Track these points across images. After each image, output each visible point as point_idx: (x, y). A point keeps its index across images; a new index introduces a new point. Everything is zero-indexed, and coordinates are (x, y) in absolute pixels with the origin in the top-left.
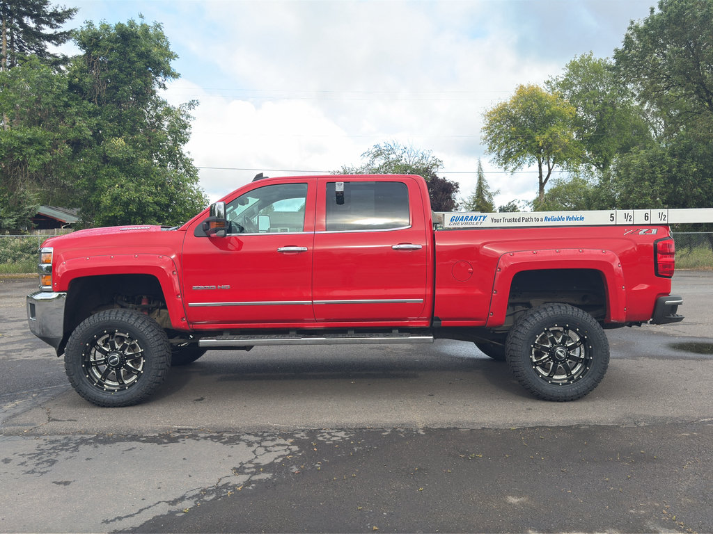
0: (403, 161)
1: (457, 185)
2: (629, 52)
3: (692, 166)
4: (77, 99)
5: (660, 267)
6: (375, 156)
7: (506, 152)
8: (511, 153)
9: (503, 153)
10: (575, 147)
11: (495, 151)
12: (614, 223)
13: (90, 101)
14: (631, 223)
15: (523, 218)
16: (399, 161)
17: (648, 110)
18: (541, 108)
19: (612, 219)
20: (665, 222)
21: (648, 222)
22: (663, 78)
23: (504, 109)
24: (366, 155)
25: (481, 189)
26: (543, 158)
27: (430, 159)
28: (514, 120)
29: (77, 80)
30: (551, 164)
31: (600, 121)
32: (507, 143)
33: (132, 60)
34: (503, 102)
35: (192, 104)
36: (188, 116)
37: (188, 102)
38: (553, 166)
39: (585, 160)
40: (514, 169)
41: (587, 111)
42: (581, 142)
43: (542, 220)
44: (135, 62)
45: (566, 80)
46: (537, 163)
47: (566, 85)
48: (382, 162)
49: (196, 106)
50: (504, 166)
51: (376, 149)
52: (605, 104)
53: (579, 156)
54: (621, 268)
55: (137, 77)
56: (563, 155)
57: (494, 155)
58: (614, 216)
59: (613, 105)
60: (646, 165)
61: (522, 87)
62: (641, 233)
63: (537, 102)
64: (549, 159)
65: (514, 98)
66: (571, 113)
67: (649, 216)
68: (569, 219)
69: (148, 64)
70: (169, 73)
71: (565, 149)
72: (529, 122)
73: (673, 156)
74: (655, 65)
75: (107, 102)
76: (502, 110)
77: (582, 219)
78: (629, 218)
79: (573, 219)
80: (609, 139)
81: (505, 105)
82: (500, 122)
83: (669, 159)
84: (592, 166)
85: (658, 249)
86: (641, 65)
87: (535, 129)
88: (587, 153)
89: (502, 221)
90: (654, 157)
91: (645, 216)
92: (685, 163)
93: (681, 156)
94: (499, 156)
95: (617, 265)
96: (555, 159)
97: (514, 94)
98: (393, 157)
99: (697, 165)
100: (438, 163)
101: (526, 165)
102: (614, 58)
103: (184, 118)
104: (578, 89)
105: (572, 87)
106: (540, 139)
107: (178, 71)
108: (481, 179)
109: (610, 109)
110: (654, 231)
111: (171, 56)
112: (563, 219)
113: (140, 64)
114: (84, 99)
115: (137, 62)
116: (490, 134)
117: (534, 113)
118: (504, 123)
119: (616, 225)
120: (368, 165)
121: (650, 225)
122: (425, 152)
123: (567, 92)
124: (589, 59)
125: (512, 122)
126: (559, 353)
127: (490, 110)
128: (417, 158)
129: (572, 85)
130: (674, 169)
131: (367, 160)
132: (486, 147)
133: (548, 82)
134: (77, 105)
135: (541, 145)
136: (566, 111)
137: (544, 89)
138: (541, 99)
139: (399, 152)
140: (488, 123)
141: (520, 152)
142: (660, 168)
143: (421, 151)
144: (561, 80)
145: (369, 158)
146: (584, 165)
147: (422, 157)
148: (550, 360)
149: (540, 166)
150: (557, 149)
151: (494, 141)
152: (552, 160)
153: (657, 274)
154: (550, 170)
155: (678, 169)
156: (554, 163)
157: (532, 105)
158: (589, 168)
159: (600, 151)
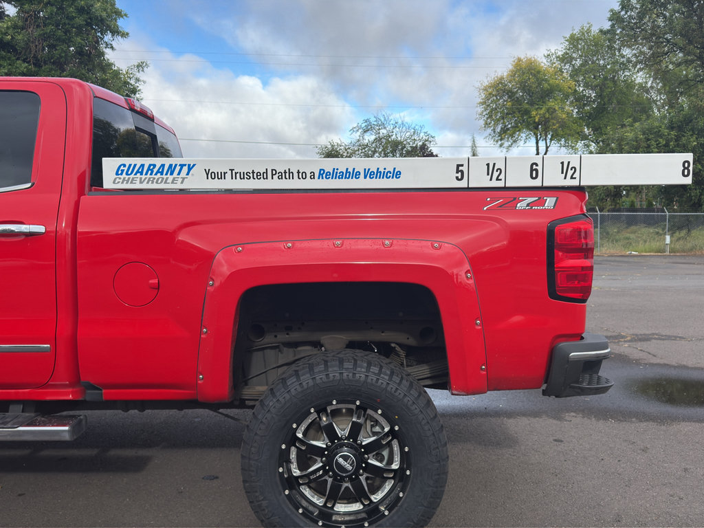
0: (394, 137)
2: (626, 13)
3: (692, 140)
4: (9, 59)
5: (559, 279)
6: (365, 131)
7: (502, 128)
8: (508, 129)
9: (498, 129)
10: (574, 123)
11: (491, 127)
12: (463, 184)
13: (24, 61)
14: (501, 184)
15: (274, 172)
16: (390, 137)
17: (652, 87)
18: (540, 81)
19: (459, 175)
20: (575, 183)
21: (537, 183)
22: (662, 43)
23: (501, 83)
24: (355, 130)
26: (541, 135)
27: (422, 135)
28: (511, 94)
29: (9, 37)
30: (548, 141)
31: (599, 96)
32: (503, 118)
33: (70, 15)
34: (499, 75)
35: (141, 66)
36: (138, 80)
37: (136, 64)
38: (551, 142)
39: (584, 137)
40: (510, 146)
41: (587, 86)
42: (580, 118)
43: (313, 177)
44: (73, 18)
45: (567, 53)
46: (533, 140)
47: (566, 59)
48: (373, 138)
49: (145, 69)
50: (499, 143)
51: (366, 124)
52: (606, 78)
53: (578, 133)
54: (471, 282)
55: (77, 35)
56: (560, 132)
57: (489, 131)
58: (464, 169)
59: (613, 80)
60: (641, 139)
61: (519, 60)
62: (521, 205)
63: (535, 75)
64: (546, 136)
65: (512, 71)
66: (570, 88)
67: (540, 168)
68: (369, 174)
69: (89, 21)
70: (116, 32)
71: (563, 125)
72: (527, 97)
73: (671, 128)
74: (655, 27)
75: (45, 63)
76: (498, 84)
77: (397, 174)
78: (496, 174)
79: (379, 174)
80: (609, 116)
81: (502, 78)
82: (496, 96)
83: (666, 132)
84: (591, 143)
85: (557, 240)
86: (639, 28)
87: (531, 103)
88: (586, 130)
89: (228, 175)
90: (650, 130)
91: (532, 170)
92: (684, 136)
93: (680, 128)
94: (494, 132)
95: (464, 274)
96: (552, 136)
97: (511, 67)
98: (383, 132)
99: (697, 139)
100: (431, 139)
101: (522, 142)
102: (610, 20)
103: (132, 82)
104: (578, 63)
105: (572, 61)
106: (536, 115)
107: (126, 30)
109: (610, 84)
110: (550, 202)
111: (119, 14)
112: (356, 175)
113: (80, 21)
114: (18, 59)
115: (76, 17)
116: (486, 110)
117: (531, 87)
118: (501, 98)
119: (468, 188)
120: (359, 141)
121: (542, 188)
122: (417, 127)
123: (567, 66)
124: (589, 30)
125: (509, 97)
126: (341, 461)
127: (486, 83)
128: (408, 134)
129: (572, 58)
130: (672, 143)
131: (357, 135)
132: (482, 122)
133: (548, 56)
134: (10, 65)
135: (537, 120)
136: (565, 85)
137: (544, 63)
138: (539, 72)
139: (390, 128)
140: (483, 97)
141: (516, 128)
142: (656, 141)
143: (413, 126)
144: (560, 53)
145: (359, 133)
146: (583, 142)
147: (414, 133)
148: (326, 472)
149: (537, 143)
150: (554, 125)
151: (490, 117)
152: (549, 136)
153: (553, 294)
154: (547, 148)
155: (675, 143)
156: (551, 140)
157: (529, 79)
158: (588, 146)
159: (600, 128)
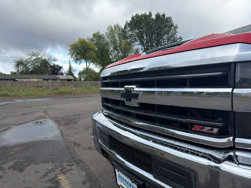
0: (43, 58)
1: (62, 67)
6: (32, 56)
9: (75, 58)
11: (73, 57)
25: (70, 68)
27: (53, 58)
34: (75, 42)
40: (80, 63)
47: (92, 40)
48: (35, 58)
50: (76, 62)
51: (33, 53)
56: (94, 60)
57: (73, 59)
61: (80, 39)
81: (76, 44)
82: (74, 48)
87: (85, 52)
97: (78, 41)
98: (39, 56)
104: (95, 42)
106: (87, 55)
108: (70, 66)
116: (70, 52)
120: (29, 59)
124: (99, 33)
127: (71, 44)
128: (48, 57)
132: (70, 56)
133: (88, 39)
137: (87, 41)
139: (41, 55)
140: (70, 48)
141: (81, 58)
143: (49, 55)
144: (91, 38)
145: (30, 56)
147: (50, 57)
154: (89, 64)
156: (90, 62)
